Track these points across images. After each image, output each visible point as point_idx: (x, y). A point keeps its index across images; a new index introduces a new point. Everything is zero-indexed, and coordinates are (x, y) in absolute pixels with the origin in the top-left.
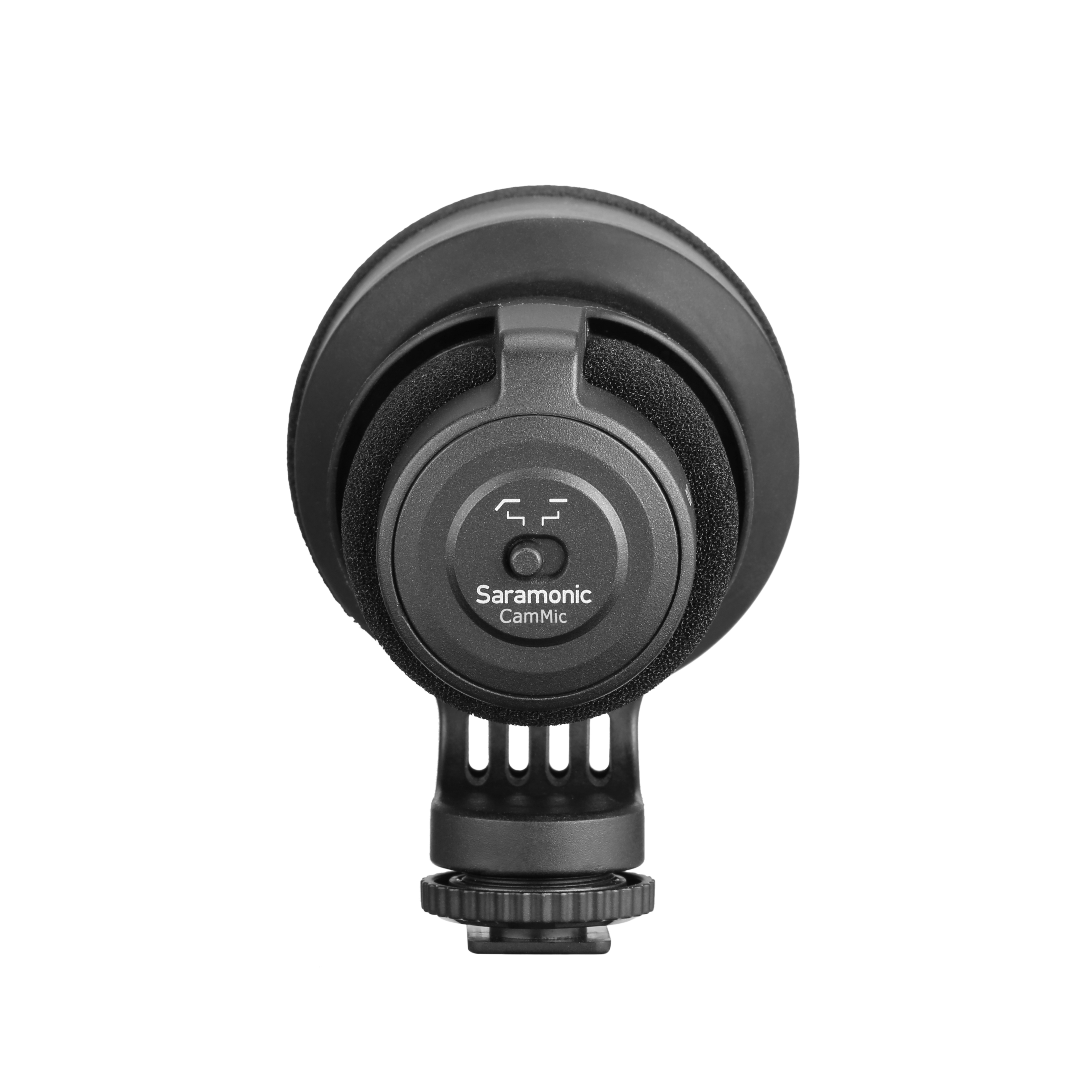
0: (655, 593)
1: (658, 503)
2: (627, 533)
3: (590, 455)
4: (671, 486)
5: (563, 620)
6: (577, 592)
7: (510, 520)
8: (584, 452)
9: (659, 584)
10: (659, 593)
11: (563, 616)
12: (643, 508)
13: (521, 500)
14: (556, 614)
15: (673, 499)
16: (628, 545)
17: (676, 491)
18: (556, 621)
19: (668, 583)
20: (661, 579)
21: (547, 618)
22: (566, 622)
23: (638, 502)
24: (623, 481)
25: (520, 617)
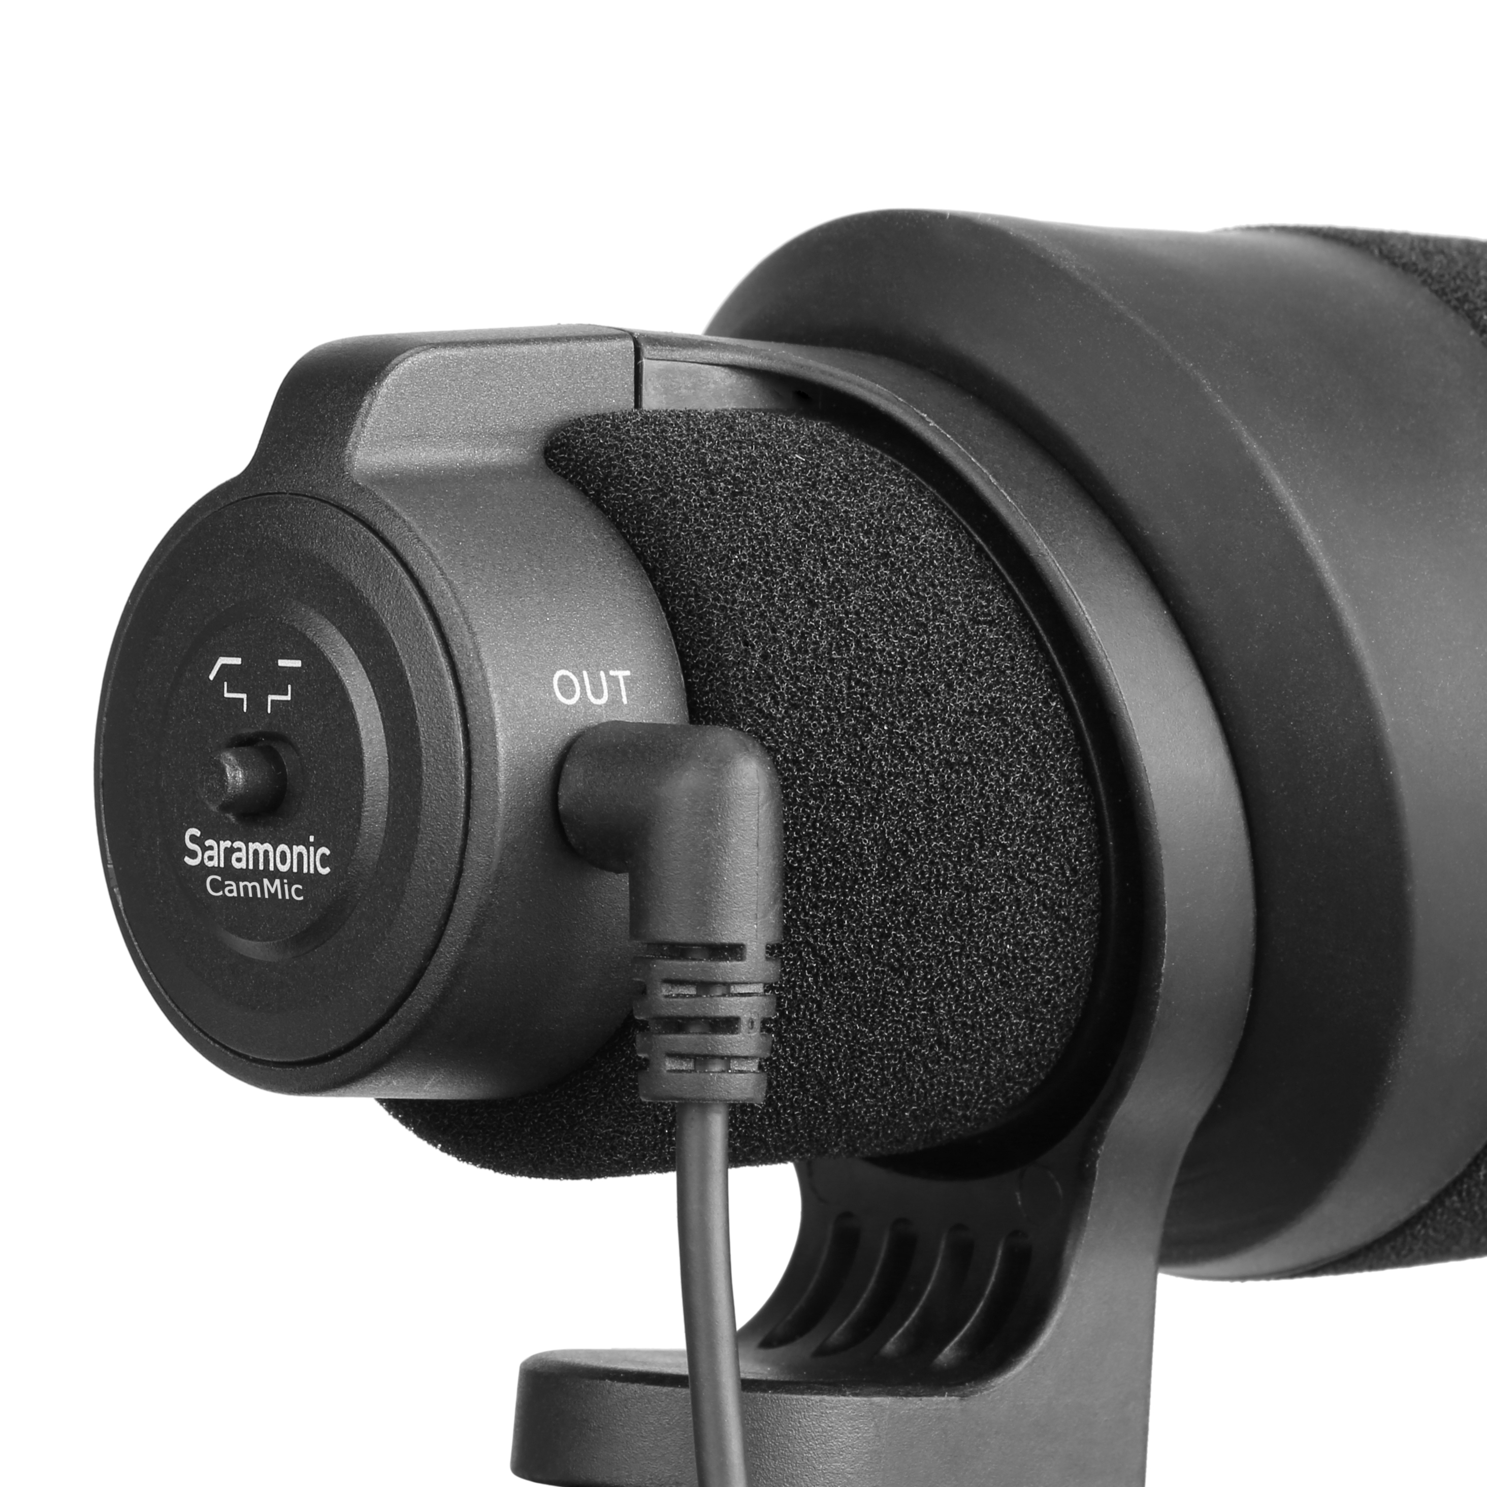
0: (425, 862)
1: (433, 678)
2: (387, 737)
3: (342, 575)
4: (462, 645)
5: (298, 896)
6: (312, 849)
7: (229, 698)
8: (333, 568)
9: (431, 845)
10: (431, 862)
11: (297, 889)
12: (408, 686)
13: (242, 661)
14: (286, 886)
15: (462, 671)
16: (389, 761)
17: (469, 656)
18: (287, 897)
19: (445, 844)
20: (434, 834)
21: (273, 891)
22: (301, 898)
23: (403, 675)
24: (383, 630)
25: (234, 887)
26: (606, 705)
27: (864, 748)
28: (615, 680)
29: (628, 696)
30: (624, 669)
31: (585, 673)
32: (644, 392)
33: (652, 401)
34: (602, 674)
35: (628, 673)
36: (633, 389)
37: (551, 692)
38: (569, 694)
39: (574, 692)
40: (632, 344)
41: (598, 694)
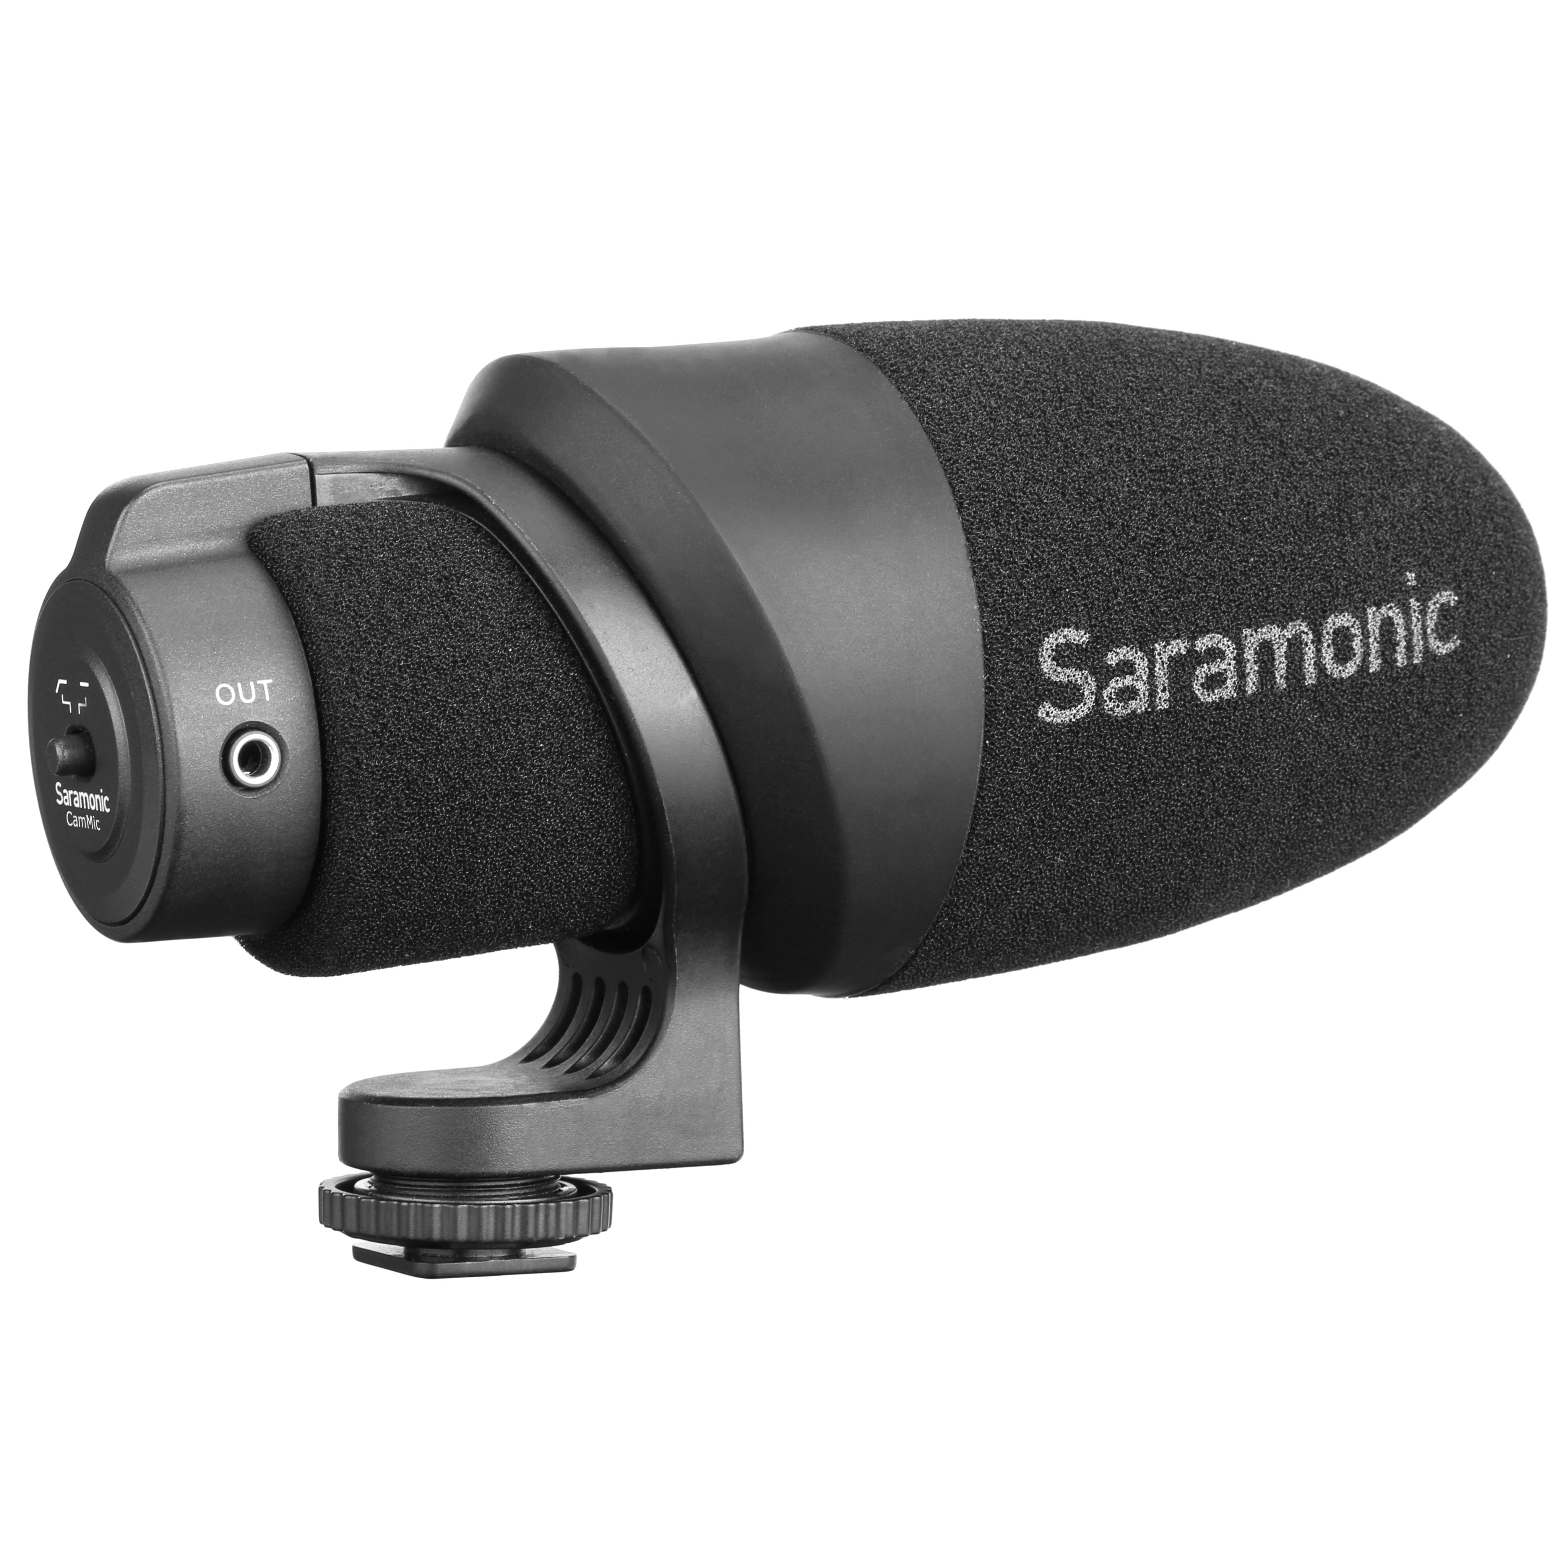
7: (64, 704)
15: (156, 691)
17: (159, 681)
25: (77, 821)
26: (254, 703)
27: (424, 719)
28: (262, 686)
29: (270, 696)
30: (268, 678)
31: (239, 685)
32: (318, 495)
33: (325, 499)
34: (252, 684)
35: (271, 681)
36: (309, 493)
37: (215, 699)
38: (226, 699)
39: (231, 697)
40: (307, 466)
41: (248, 696)
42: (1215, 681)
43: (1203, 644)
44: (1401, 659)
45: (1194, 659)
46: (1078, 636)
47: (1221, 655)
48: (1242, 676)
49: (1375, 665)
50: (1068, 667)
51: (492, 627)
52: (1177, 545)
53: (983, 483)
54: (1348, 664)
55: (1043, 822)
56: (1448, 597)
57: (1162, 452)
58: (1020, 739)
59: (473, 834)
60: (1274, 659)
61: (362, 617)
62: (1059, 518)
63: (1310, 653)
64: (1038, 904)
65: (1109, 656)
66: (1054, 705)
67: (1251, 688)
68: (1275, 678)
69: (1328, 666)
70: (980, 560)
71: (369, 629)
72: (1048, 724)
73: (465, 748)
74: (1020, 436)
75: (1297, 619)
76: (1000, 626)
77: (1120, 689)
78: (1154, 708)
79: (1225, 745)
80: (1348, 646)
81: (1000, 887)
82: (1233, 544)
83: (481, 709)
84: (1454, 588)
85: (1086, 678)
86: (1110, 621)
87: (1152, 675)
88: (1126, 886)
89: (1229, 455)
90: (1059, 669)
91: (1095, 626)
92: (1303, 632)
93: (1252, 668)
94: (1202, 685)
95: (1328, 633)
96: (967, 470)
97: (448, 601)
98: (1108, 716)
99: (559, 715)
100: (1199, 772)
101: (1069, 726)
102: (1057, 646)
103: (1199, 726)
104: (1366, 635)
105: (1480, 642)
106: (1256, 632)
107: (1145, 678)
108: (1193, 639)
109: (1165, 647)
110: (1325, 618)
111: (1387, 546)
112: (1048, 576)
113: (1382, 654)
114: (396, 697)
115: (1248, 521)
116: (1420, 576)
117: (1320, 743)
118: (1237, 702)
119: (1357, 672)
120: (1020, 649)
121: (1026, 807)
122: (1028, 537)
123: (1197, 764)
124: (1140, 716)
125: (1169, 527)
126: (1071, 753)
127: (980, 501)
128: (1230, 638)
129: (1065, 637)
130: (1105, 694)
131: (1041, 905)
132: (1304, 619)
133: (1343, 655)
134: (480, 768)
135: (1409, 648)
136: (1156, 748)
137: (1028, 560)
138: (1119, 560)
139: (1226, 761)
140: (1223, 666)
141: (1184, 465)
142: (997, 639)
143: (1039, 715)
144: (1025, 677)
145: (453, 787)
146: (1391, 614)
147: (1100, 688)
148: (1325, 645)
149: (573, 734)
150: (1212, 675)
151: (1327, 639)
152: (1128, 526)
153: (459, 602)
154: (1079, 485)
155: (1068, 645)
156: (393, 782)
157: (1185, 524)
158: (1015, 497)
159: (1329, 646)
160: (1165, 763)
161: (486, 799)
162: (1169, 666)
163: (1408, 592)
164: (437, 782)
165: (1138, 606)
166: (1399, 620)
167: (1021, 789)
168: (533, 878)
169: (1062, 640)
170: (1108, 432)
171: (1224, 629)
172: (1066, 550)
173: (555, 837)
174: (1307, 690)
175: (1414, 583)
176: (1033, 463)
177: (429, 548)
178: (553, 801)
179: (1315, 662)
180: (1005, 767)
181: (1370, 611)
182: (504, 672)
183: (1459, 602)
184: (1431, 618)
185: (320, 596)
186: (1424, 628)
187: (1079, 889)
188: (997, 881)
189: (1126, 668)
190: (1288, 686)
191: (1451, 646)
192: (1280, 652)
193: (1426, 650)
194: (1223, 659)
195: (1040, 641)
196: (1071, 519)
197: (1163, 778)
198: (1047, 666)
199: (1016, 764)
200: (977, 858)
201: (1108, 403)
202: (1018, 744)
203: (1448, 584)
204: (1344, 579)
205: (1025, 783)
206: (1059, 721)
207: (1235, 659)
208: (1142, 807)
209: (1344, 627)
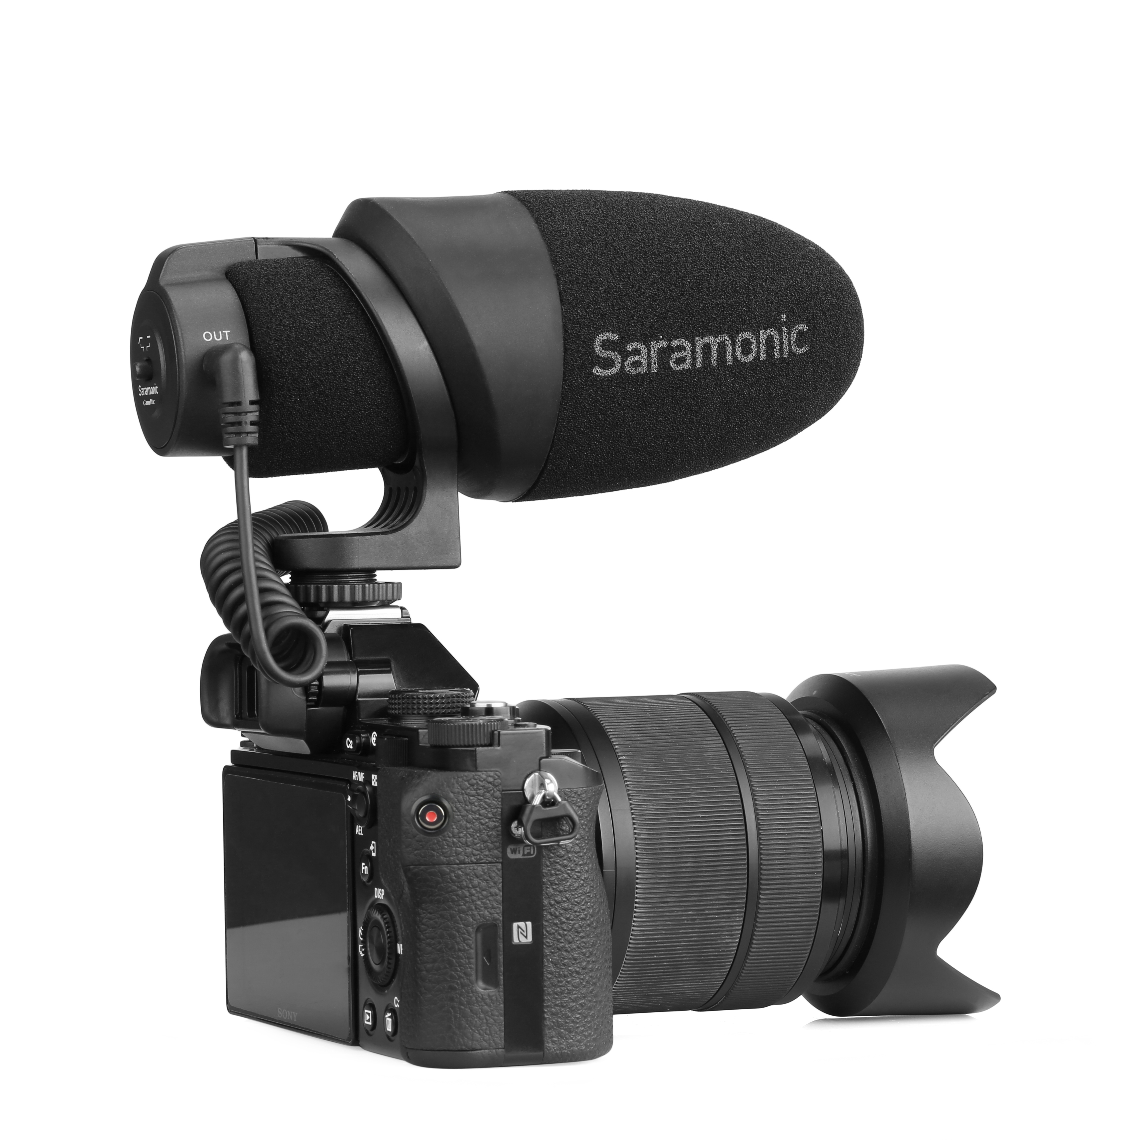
26: (221, 340)
28: (225, 333)
29: (228, 338)
30: (228, 330)
31: (214, 332)
32: (258, 255)
33: (261, 257)
34: (220, 332)
36: (255, 254)
37: (202, 338)
38: (208, 338)
39: (210, 338)
40: (254, 242)
41: (218, 337)
42: (680, 361)
43: (675, 343)
44: (777, 355)
45: (670, 350)
46: (614, 337)
47: (684, 349)
48: (694, 359)
49: (763, 357)
50: (607, 350)
51: (335, 312)
52: (665, 297)
53: (573, 264)
54: (749, 356)
55: (595, 421)
56: (803, 327)
57: (662, 254)
58: (584, 382)
59: (325, 406)
60: (711, 352)
61: (273, 304)
62: (608, 282)
63: (729, 350)
64: (596, 461)
65: (628, 346)
66: (601, 367)
67: (699, 365)
68: (711, 360)
69: (738, 356)
70: (568, 299)
71: (276, 310)
72: (598, 376)
73: (321, 366)
74: (593, 244)
75: (724, 334)
76: (576, 330)
77: (633, 362)
78: (650, 371)
79: (686, 391)
80: (749, 348)
81: (576, 451)
82: (693, 298)
83: (329, 348)
84: (807, 323)
85: (617, 356)
86: (629, 330)
87: (649, 356)
88: (639, 454)
89: (695, 257)
90: (603, 351)
91: (622, 332)
92: (727, 340)
93: (699, 355)
94: (674, 362)
95: (739, 341)
96: (566, 258)
97: (314, 300)
98: (627, 374)
99: (366, 354)
100: (673, 403)
101: (608, 377)
102: (603, 340)
103: (672, 381)
104: (758, 343)
105: (820, 349)
106: (702, 339)
107: (645, 357)
108: (670, 341)
109: (656, 343)
110: (738, 333)
111: (772, 302)
112: (600, 308)
113: (767, 352)
114: (288, 340)
115: (702, 287)
116: (788, 317)
117: (735, 392)
118: (691, 371)
119: (754, 360)
120: (585, 341)
121: (587, 414)
122: (592, 290)
123: (672, 399)
124: (642, 375)
125: (662, 289)
126: (608, 390)
127: (570, 273)
128: (689, 341)
129: (606, 336)
130: (626, 363)
131: (597, 461)
132: (727, 334)
133: (746, 351)
134: (328, 375)
135: (781, 349)
136: (651, 390)
137: (590, 301)
138: (635, 302)
139: (686, 398)
140: (685, 354)
141: (672, 260)
142: (575, 336)
143: (593, 371)
144: (587, 354)
145: (315, 383)
146: (772, 333)
147: (623, 361)
148: (737, 346)
149: (373, 363)
150: (679, 358)
151: (738, 344)
152: (641, 287)
153: (319, 300)
154: (619, 267)
155: (608, 340)
156: (286, 379)
157: (670, 287)
158: (587, 271)
159: (739, 347)
160: (655, 397)
161: (331, 390)
162: (657, 353)
163: (782, 324)
164: (307, 380)
165: (644, 324)
166: (776, 336)
167: (584, 406)
168: (356, 430)
169: (605, 338)
170: (637, 244)
171: (686, 337)
172: (610, 297)
173: (365, 411)
174: (728, 367)
175: (785, 320)
176: (598, 257)
177: (307, 276)
178: (363, 394)
179: (732, 354)
180: (577, 396)
181: (761, 332)
182: (340, 332)
183: (809, 330)
184: (793, 336)
185: (255, 294)
186: (789, 341)
187: (616, 454)
188: (574, 448)
189: (636, 352)
190: (718, 364)
191: (803, 350)
192: (715, 348)
193: (791, 351)
194: (685, 351)
195: (594, 338)
196: (614, 283)
197: (655, 404)
198: (598, 349)
199: (582, 394)
200: (564, 437)
201: (639, 231)
202: (583, 384)
203: (803, 321)
204: (748, 316)
205: (586, 403)
206: (603, 375)
207: (691, 351)
208: (645, 417)
209: (747, 338)
